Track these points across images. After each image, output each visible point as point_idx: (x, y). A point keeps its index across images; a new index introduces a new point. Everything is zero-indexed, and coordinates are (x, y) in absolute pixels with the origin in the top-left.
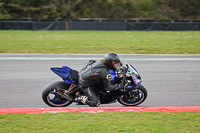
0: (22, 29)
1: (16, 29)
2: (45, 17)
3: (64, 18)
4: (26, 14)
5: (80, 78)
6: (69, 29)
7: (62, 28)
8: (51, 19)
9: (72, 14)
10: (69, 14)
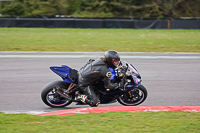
0: (123, 27)
1: (117, 27)
2: (147, 15)
3: (166, 16)
4: (127, 13)
5: (80, 77)
6: (171, 28)
7: (164, 26)
8: (153, 17)
9: (174, 13)
10: (171, 13)
